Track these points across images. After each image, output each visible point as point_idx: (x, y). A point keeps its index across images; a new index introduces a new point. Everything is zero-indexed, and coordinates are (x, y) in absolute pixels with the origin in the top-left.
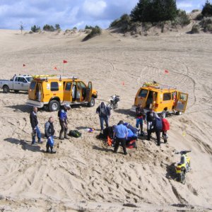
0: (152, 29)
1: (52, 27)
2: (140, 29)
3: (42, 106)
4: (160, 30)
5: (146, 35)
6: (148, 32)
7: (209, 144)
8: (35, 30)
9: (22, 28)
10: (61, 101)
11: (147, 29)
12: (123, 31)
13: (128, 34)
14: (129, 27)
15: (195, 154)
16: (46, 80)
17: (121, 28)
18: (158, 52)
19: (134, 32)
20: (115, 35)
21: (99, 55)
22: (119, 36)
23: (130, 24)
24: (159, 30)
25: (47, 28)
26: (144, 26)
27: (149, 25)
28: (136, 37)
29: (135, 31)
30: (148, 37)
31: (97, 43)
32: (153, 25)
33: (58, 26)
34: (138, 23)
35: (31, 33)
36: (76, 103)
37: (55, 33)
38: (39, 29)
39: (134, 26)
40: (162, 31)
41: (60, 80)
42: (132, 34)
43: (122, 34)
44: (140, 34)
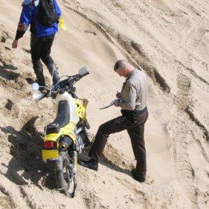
7: (137, 40)
15: (99, 77)
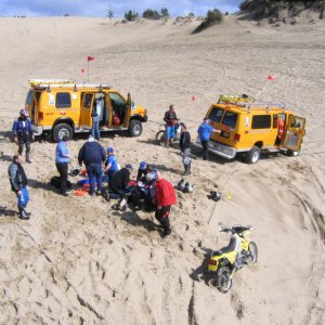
0: (305, 13)
1: (156, 12)
2: (284, 13)
3: (40, 133)
4: (318, 14)
5: (293, 23)
6: (297, 18)
8: (130, 17)
9: (111, 15)
10: (76, 126)
11: (295, 14)
12: (258, 17)
13: (265, 21)
14: (267, 11)
16: (48, 89)
17: (253, 12)
18: (306, 51)
19: (274, 19)
20: (243, 23)
21: (210, 55)
22: (250, 25)
23: (269, 6)
24: (315, 15)
25: (149, 14)
26: (291, 7)
27: (299, 7)
28: (278, 26)
29: (277, 16)
30: (297, 26)
31: (213, 35)
32: (307, 7)
33: (165, 12)
34: (282, 4)
35: (124, 22)
36: (106, 129)
37: (160, 21)
38: (136, 16)
39: (276, 9)
40: (321, 17)
41: (75, 90)
42: (271, 22)
43: (254, 22)
44: (284, 22)
